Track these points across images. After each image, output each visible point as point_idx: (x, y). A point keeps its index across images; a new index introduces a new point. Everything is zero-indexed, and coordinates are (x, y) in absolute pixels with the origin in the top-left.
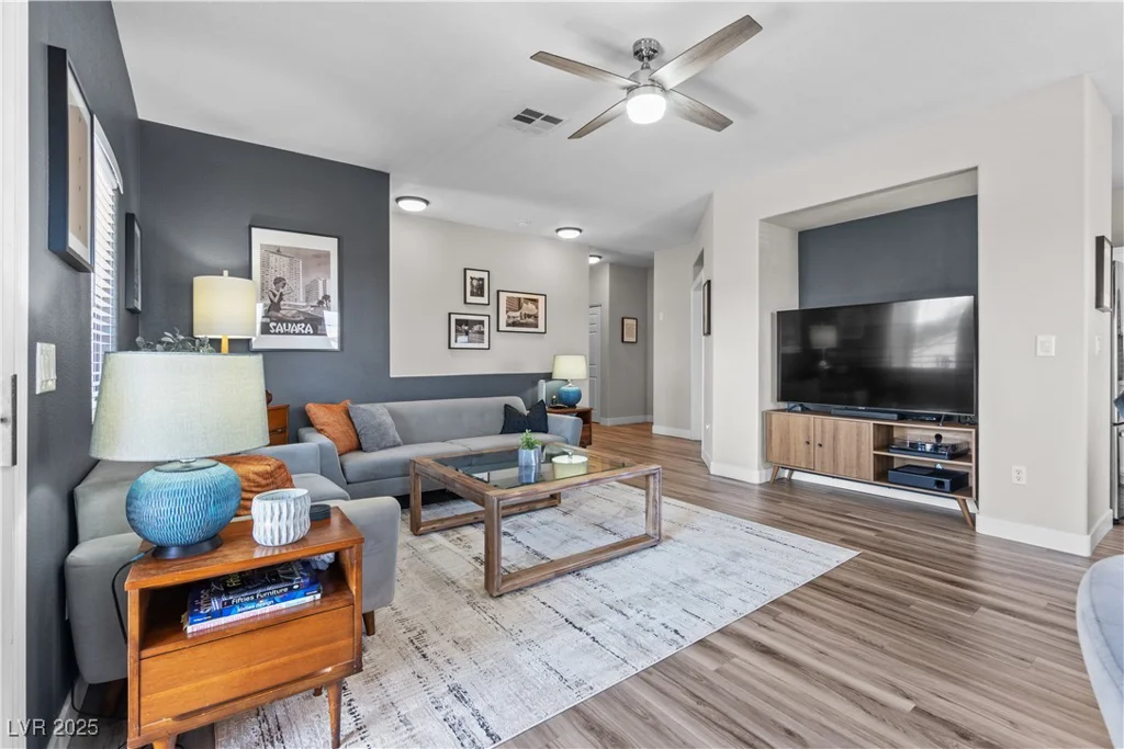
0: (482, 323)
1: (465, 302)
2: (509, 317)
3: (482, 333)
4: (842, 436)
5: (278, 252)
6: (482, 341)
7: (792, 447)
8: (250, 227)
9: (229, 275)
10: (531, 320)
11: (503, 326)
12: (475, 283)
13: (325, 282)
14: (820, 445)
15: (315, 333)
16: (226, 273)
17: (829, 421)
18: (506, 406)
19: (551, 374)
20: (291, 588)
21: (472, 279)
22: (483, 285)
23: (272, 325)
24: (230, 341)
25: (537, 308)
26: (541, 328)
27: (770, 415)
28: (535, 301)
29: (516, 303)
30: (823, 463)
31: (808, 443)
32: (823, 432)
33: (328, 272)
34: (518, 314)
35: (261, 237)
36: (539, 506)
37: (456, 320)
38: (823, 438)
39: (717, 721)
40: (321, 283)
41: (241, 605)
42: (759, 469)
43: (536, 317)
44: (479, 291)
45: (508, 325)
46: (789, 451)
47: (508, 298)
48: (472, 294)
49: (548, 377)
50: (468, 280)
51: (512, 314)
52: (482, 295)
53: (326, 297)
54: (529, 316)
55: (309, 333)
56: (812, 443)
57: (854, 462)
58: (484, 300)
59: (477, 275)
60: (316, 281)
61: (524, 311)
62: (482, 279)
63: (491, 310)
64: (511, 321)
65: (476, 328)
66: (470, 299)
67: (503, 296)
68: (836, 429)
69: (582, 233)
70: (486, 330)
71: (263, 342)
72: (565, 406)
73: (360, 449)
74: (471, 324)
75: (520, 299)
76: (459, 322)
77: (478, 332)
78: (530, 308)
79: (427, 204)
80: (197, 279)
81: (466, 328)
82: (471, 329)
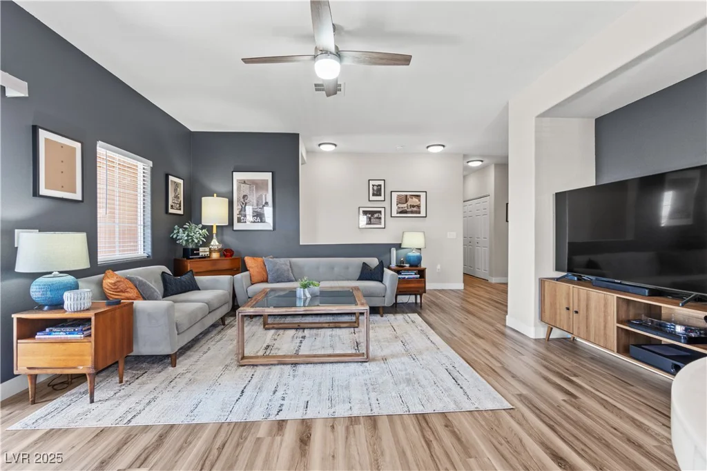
0: (380, 212)
1: (369, 201)
2: (399, 208)
3: (380, 218)
4: (593, 304)
5: (245, 182)
6: (380, 223)
7: (558, 311)
8: (233, 172)
9: (217, 196)
10: (415, 209)
11: (394, 214)
12: (375, 188)
13: (266, 195)
14: (577, 312)
15: (261, 222)
16: (215, 195)
17: (583, 290)
18: (364, 263)
19: (400, 244)
20: (74, 330)
21: (373, 185)
22: (381, 189)
23: (242, 218)
24: (217, 226)
25: (420, 201)
26: (423, 214)
27: (544, 281)
28: (418, 196)
29: (404, 199)
30: (579, 328)
31: (568, 309)
32: (579, 300)
33: (267, 190)
34: (405, 205)
35: (238, 176)
36: (342, 325)
37: (363, 211)
38: (579, 306)
39: (208, 459)
40: (264, 196)
41: (55, 332)
42: (535, 326)
43: (419, 207)
44: (378, 192)
45: (398, 212)
46: (556, 314)
47: (398, 196)
48: (374, 195)
49: (399, 246)
50: (371, 187)
51: (400, 205)
52: (380, 195)
53: (267, 203)
54: (413, 206)
55: (258, 222)
56: (571, 309)
57: (602, 332)
58: (381, 198)
59: (377, 183)
60: (261, 195)
61: (409, 203)
62: (380, 185)
63: (386, 204)
64: (400, 210)
65: (376, 215)
66: (372, 198)
67: (395, 195)
68: (588, 299)
69: (445, 148)
70: (383, 216)
71: (237, 226)
72: (407, 265)
73: (266, 281)
74: (372, 213)
75: (406, 196)
76: (365, 213)
77: (377, 218)
78: (414, 201)
79: (335, 145)
80: (203, 198)
81: (370, 216)
82: (373, 216)
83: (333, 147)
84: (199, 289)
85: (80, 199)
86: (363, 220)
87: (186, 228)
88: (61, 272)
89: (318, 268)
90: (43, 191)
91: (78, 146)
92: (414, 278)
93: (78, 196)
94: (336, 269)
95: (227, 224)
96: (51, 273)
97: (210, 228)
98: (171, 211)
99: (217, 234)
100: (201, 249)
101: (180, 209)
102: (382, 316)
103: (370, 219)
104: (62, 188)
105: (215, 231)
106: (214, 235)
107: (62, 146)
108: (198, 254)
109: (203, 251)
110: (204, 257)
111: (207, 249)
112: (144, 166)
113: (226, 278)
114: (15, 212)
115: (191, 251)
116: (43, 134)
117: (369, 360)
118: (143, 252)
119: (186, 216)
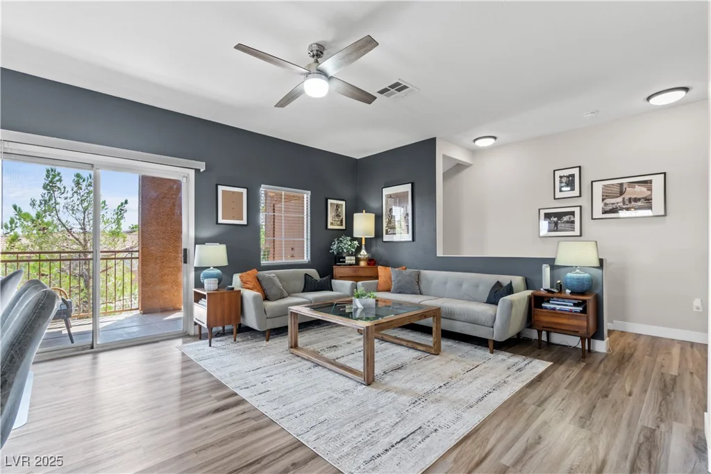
0: (573, 213)
1: (554, 198)
2: (606, 204)
3: (573, 222)
5: (391, 196)
6: (573, 229)
8: (382, 188)
9: (366, 212)
10: (640, 203)
11: (598, 214)
12: (565, 180)
13: (407, 206)
16: (364, 211)
21: (561, 177)
23: (389, 230)
25: (650, 189)
26: (656, 210)
28: (647, 182)
29: (617, 190)
33: (408, 201)
34: (620, 199)
35: (386, 191)
37: (545, 214)
43: (648, 199)
45: (605, 212)
47: (606, 186)
48: (561, 190)
50: (557, 180)
51: (610, 201)
53: (407, 215)
54: (638, 199)
58: (575, 193)
61: (627, 196)
62: (573, 176)
63: (585, 202)
64: (608, 208)
65: (566, 218)
67: (598, 188)
69: (689, 92)
70: (577, 219)
71: (386, 238)
72: (568, 291)
73: (388, 290)
74: (560, 216)
75: (621, 185)
76: (548, 216)
77: (567, 222)
78: (640, 191)
79: (495, 138)
80: (355, 215)
81: (555, 219)
82: (558, 219)
83: (492, 141)
84: (332, 290)
85: (246, 223)
86: (544, 225)
87: (341, 241)
88: (214, 267)
89: (445, 283)
90: (221, 221)
91: (244, 191)
92: (571, 311)
93: (244, 222)
94: (464, 286)
95: (373, 236)
96: (209, 268)
97: (359, 240)
98: (330, 227)
99: (365, 245)
100: (347, 258)
101: (342, 225)
102: (492, 352)
103: (556, 224)
104: (233, 218)
105: (363, 243)
106: (363, 246)
107: (233, 193)
108: (344, 262)
109: (350, 260)
110: (350, 265)
111: (353, 258)
112: (307, 196)
113: (349, 283)
114: (206, 233)
115: (338, 259)
116: (221, 188)
117: (369, 385)
118: (306, 258)
119: (349, 231)
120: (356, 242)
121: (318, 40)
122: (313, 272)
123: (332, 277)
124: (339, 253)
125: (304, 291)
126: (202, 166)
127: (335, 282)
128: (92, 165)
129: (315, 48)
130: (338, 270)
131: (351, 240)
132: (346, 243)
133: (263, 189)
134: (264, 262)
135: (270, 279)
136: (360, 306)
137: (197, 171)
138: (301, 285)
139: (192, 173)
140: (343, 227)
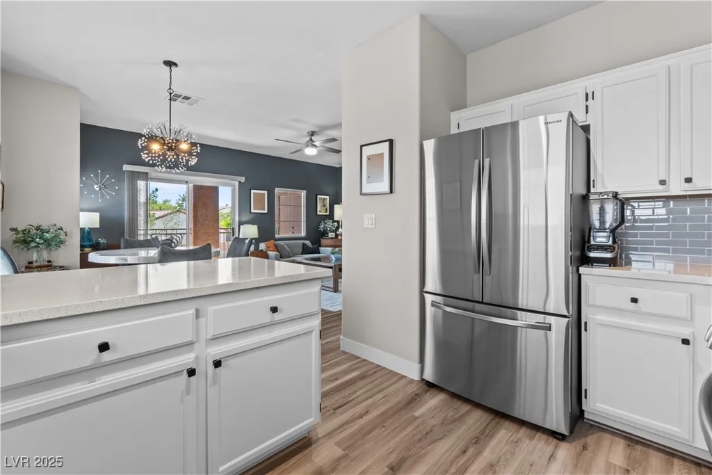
84: (319, 253)
85: (267, 212)
87: (326, 223)
88: (251, 238)
90: (252, 211)
91: (266, 192)
97: (338, 222)
98: (318, 213)
100: (330, 234)
104: (259, 209)
105: (340, 224)
106: (340, 226)
107: (260, 194)
108: (328, 236)
109: (332, 235)
110: (332, 238)
111: (334, 234)
112: (303, 194)
113: (330, 249)
114: (244, 219)
115: (324, 234)
116: (253, 191)
117: (336, 292)
118: (303, 234)
119: (331, 216)
120: (336, 224)
121: (313, 130)
122: (308, 243)
123: (320, 246)
124: (325, 231)
125: (302, 254)
126: (243, 179)
127: (321, 249)
128: (187, 182)
129: (310, 133)
130: (323, 241)
131: (332, 222)
132: (329, 224)
133: (277, 190)
134: (277, 236)
135: (282, 246)
136: (333, 258)
137: (240, 182)
138: (300, 250)
139: (237, 183)
140: (328, 213)
